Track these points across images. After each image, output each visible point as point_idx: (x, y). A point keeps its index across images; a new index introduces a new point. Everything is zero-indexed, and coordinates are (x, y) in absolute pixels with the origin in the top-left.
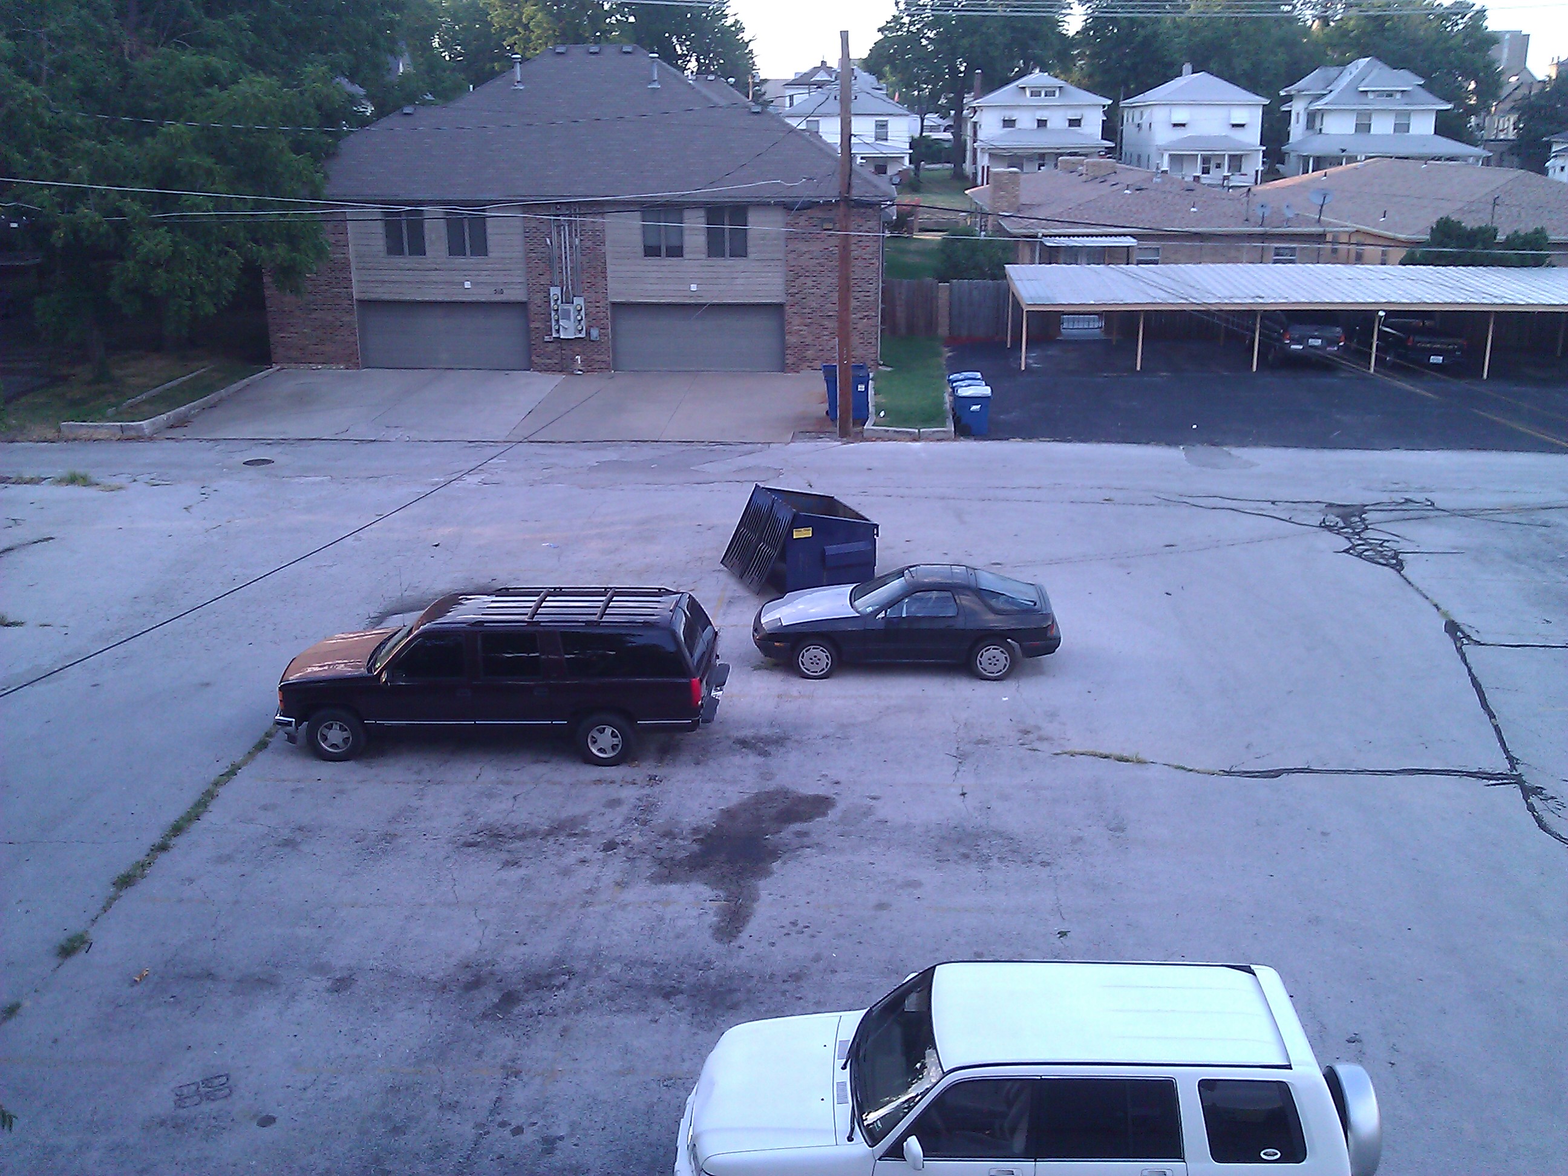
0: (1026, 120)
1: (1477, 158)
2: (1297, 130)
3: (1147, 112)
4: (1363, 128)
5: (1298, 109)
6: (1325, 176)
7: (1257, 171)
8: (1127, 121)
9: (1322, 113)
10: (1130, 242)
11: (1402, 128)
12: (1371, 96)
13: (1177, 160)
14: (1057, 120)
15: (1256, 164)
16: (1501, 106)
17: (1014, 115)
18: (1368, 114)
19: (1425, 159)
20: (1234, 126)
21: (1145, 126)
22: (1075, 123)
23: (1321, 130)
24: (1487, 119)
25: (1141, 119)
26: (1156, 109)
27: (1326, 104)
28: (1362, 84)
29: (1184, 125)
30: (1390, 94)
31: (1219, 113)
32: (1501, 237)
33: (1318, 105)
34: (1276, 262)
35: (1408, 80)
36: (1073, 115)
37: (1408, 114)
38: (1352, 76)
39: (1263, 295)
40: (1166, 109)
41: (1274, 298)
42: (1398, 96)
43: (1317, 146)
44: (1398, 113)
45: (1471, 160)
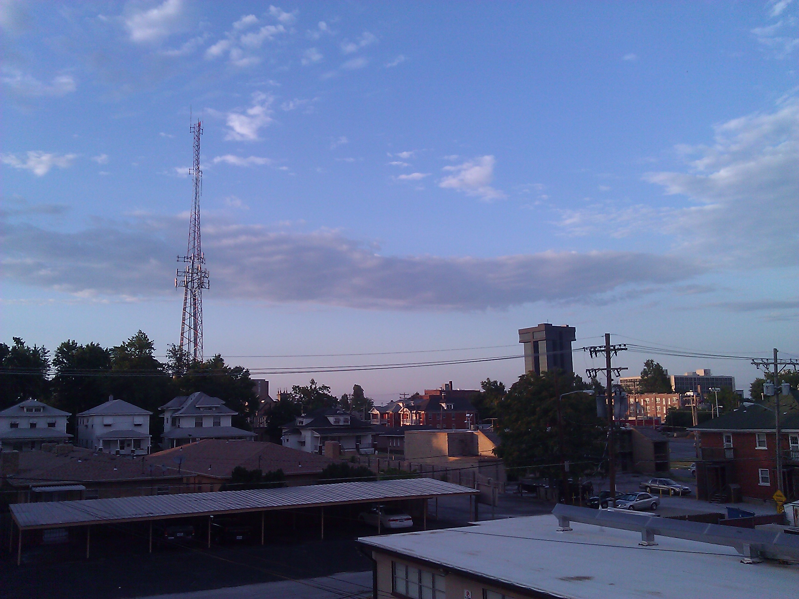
0: (24, 424)
1: (251, 437)
2: (167, 426)
3: (91, 419)
4: (199, 424)
5: (167, 416)
6: (181, 449)
7: (148, 447)
8: (80, 423)
9: (179, 418)
10: (82, 487)
11: (217, 423)
12: (201, 410)
13: (107, 443)
14: (42, 424)
15: (148, 444)
16: (260, 412)
17: (18, 421)
18: (201, 418)
19: (227, 438)
20: (136, 425)
21: (90, 427)
22: (52, 425)
23: (179, 426)
24: (255, 419)
25: (88, 422)
26: (95, 417)
27: (180, 414)
28: (198, 403)
29: (110, 425)
30: (210, 408)
31: (129, 419)
32: (264, 474)
33: (177, 414)
34: (158, 494)
35: (218, 402)
36: (50, 420)
37: (219, 417)
38: (192, 401)
39: (153, 512)
40: (101, 417)
41: (158, 513)
42: (214, 409)
43: (178, 434)
44: (215, 417)
45: (248, 438)
